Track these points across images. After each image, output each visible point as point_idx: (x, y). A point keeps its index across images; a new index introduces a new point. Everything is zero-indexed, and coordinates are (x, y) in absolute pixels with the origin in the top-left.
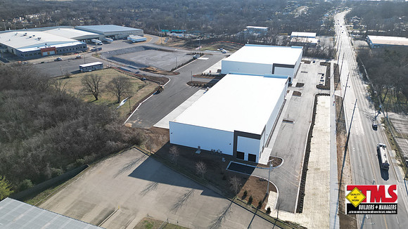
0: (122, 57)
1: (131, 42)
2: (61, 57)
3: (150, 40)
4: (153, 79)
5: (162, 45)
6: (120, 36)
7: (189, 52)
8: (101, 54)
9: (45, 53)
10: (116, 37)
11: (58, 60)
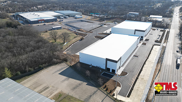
0: (71, 24)
1: (76, 18)
2: (46, 24)
3: (84, 17)
4: (81, 34)
5: (89, 20)
6: (72, 16)
7: (100, 23)
8: (62, 23)
9: (40, 22)
10: (70, 16)
11: (45, 25)
